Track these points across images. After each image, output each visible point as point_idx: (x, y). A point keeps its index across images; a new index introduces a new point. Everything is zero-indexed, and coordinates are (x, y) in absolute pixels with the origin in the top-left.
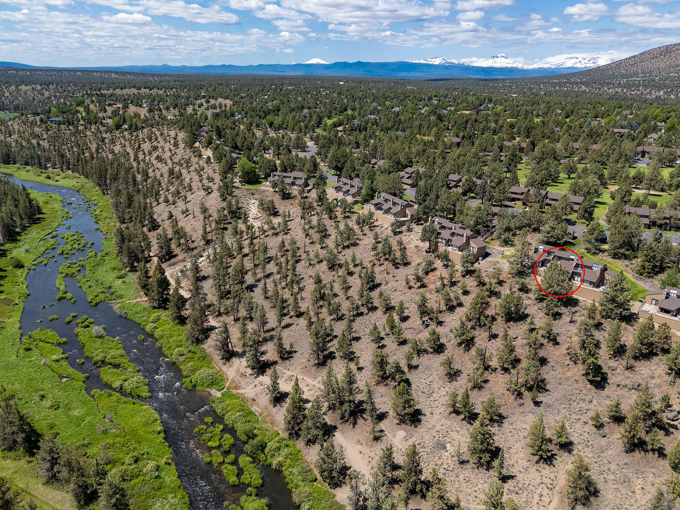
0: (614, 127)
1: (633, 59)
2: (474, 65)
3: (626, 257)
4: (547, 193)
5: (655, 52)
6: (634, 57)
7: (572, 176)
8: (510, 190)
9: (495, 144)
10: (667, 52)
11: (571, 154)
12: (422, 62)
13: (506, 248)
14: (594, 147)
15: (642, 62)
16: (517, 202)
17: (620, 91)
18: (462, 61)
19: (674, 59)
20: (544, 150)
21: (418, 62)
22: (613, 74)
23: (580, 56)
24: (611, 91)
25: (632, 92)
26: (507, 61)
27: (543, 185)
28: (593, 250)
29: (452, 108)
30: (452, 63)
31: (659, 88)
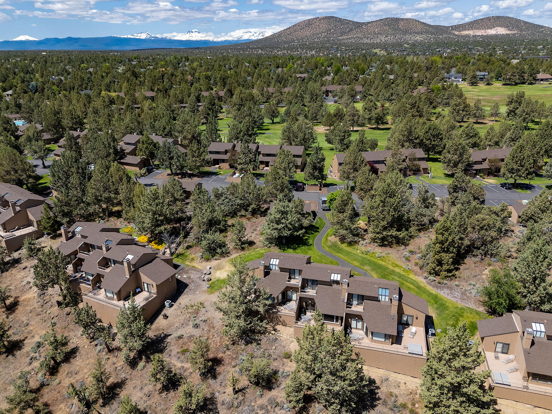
0: (295, 72)
1: (289, 30)
2: (175, 38)
3: (399, 242)
4: (258, 147)
5: (302, 24)
6: (289, 28)
7: (276, 120)
8: (210, 149)
9: (192, 95)
10: (309, 24)
11: (268, 99)
12: (129, 36)
13: (214, 263)
14: (286, 90)
15: (295, 32)
16: (222, 165)
17: (285, 52)
18: (165, 36)
19: (315, 29)
20: (242, 96)
21: (126, 36)
22: (278, 41)
23: (253, 30)
24: (279, 53)
25: (294, 53)
26: (200, 35)
27: (250, 136)
28: (350, 238)
29: (151, 67)
30: (156, 37)
31: (311, 49)
